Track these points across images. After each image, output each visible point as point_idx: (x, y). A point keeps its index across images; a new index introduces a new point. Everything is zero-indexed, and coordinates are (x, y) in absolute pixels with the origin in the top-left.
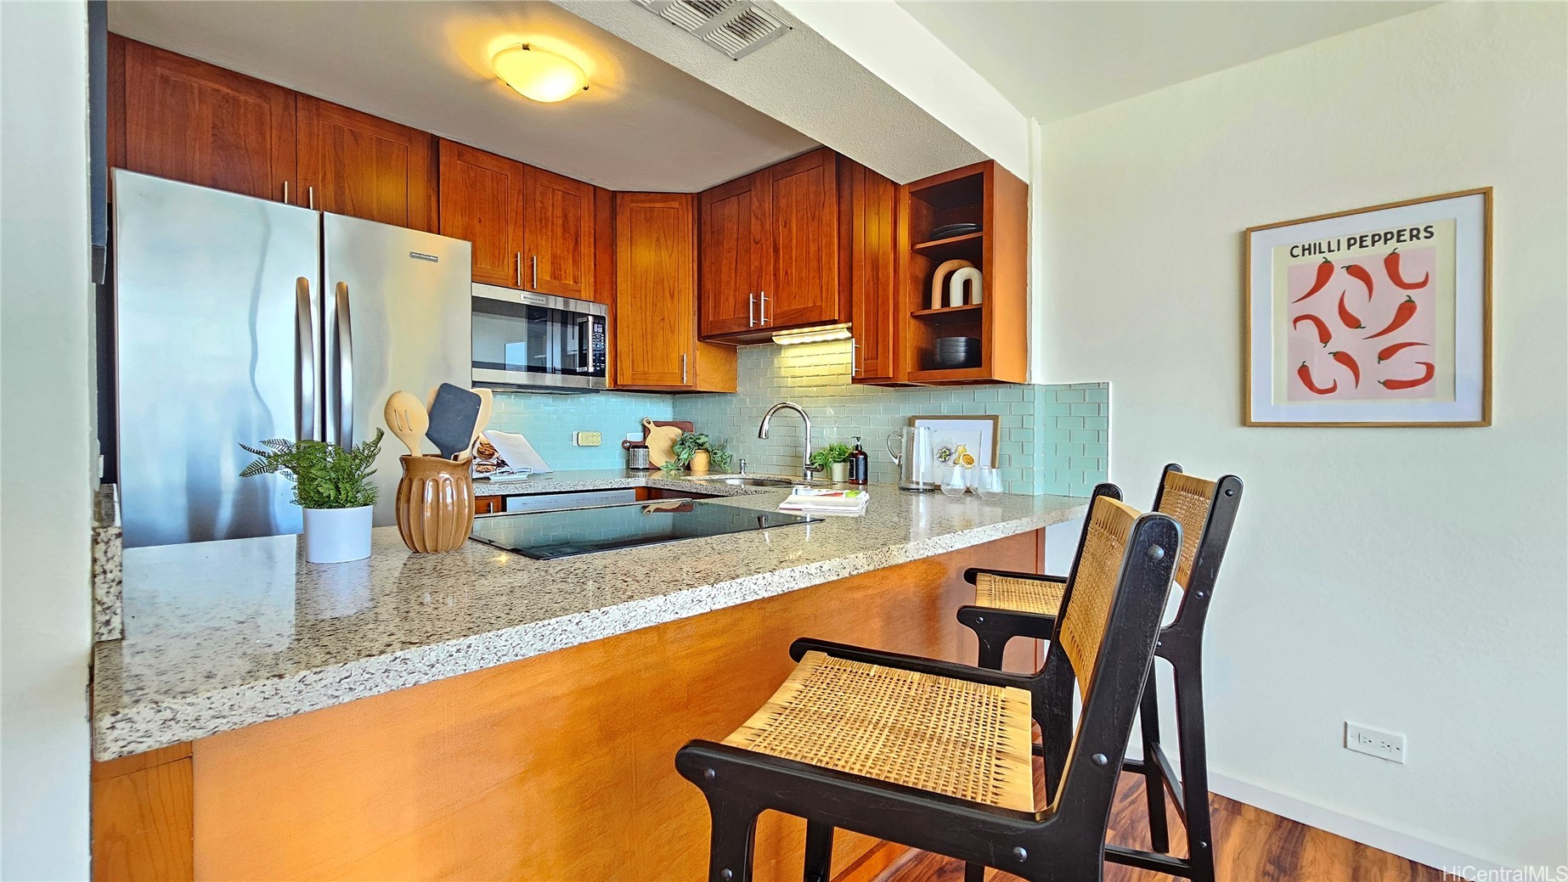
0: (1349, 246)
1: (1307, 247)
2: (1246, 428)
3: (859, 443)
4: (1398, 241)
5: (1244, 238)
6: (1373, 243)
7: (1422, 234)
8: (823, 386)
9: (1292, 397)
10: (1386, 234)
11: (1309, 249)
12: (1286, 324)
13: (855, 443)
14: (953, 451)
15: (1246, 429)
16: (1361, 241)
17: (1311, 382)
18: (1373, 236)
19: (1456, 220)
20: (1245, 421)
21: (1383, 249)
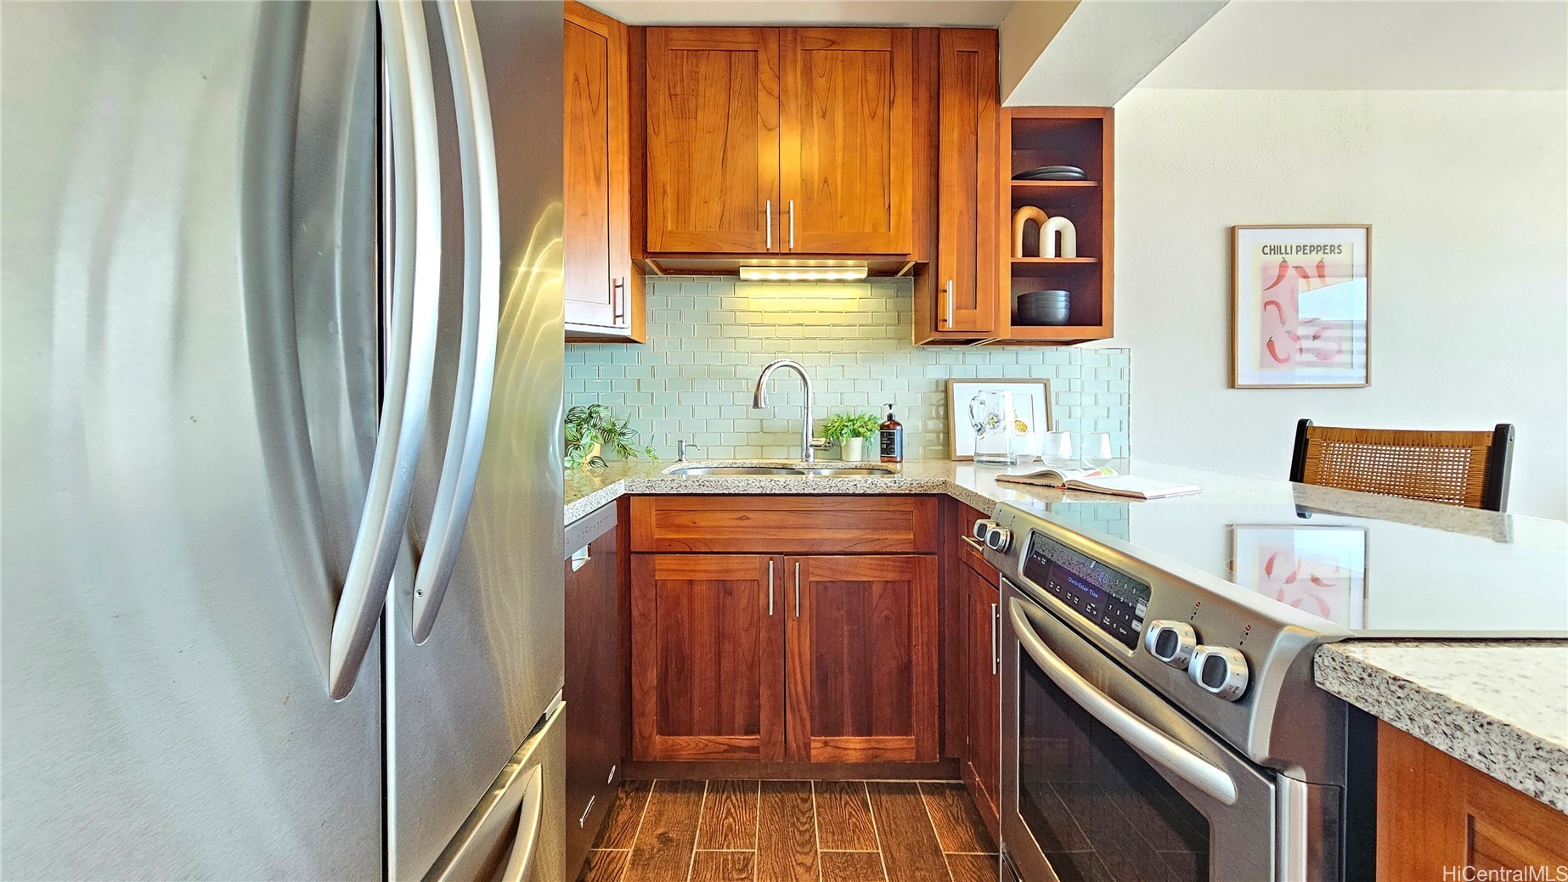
0: (1297, 251)
1: (1272, 248)
2: (1235, 390)
3: (891, 412)
4: (1324, 253)
5: (1232, 233)
6: (1311, 251)
7: (1337, 251)
8: (811, 339)
9: (1263, 365)
10: (1318, 246)
11: (1274, 249)
12: (1258, 306)
13: (888, 411)
14: (1001, 417)
15: (1231, 391)
16: (1304, 250)
17: (1275, 353)
18: (1311, 246)
19: (1353, 244)
20: (1232, 383)
21: (1316, 257)
